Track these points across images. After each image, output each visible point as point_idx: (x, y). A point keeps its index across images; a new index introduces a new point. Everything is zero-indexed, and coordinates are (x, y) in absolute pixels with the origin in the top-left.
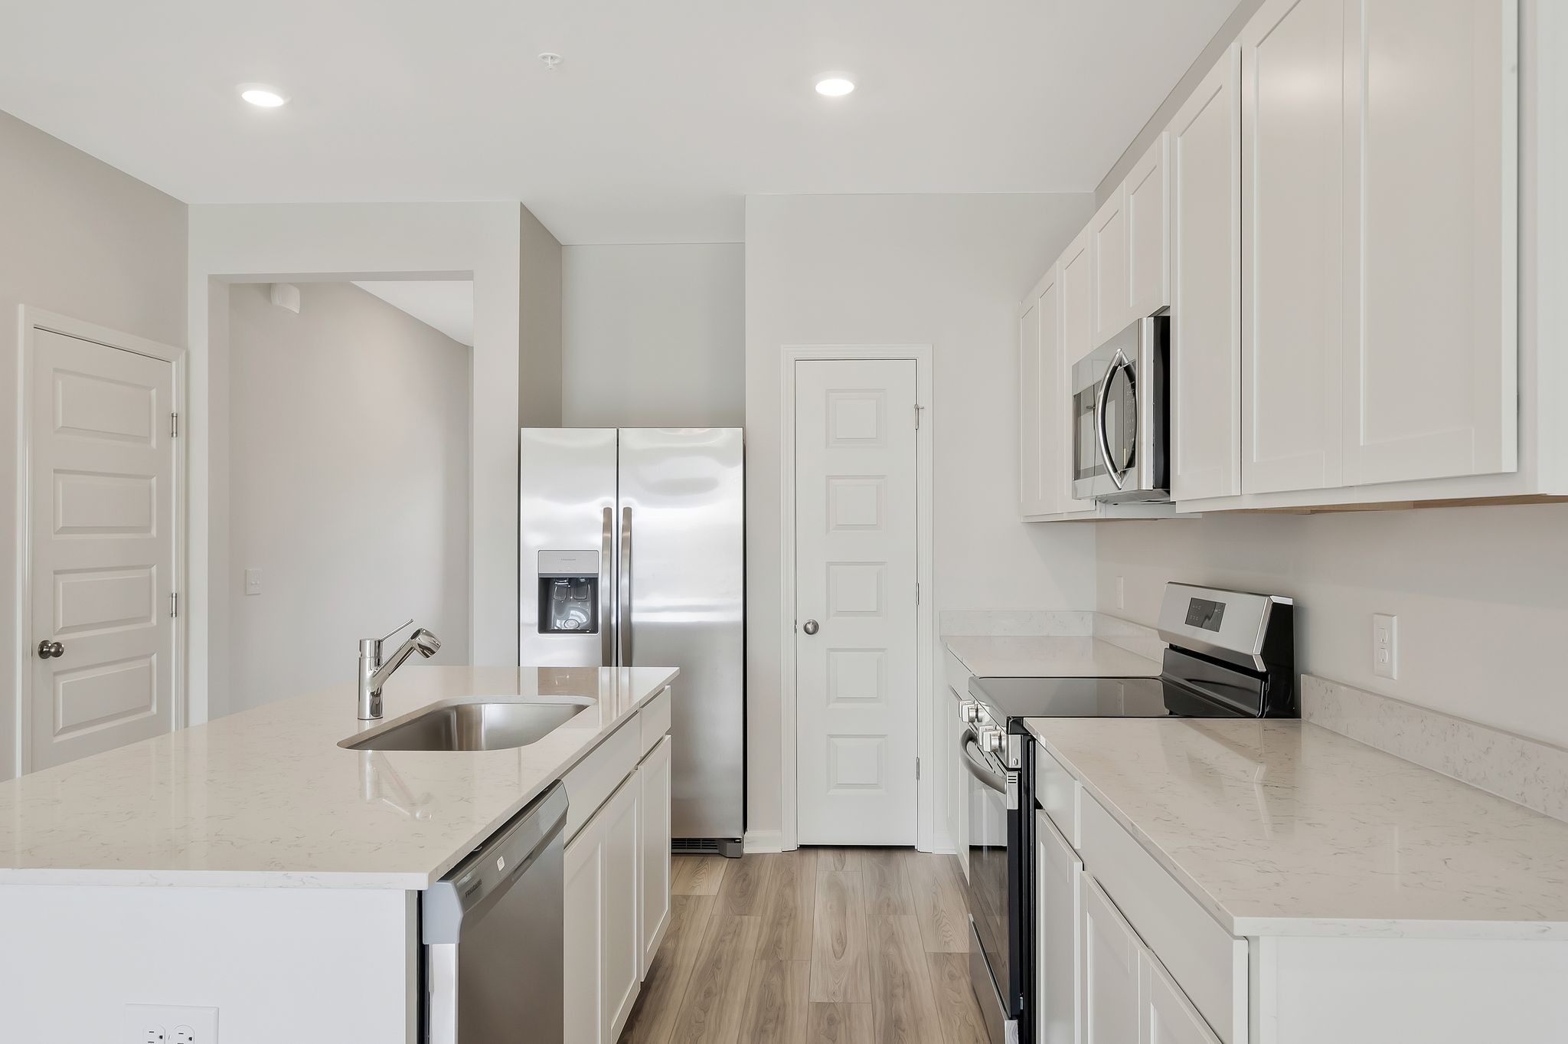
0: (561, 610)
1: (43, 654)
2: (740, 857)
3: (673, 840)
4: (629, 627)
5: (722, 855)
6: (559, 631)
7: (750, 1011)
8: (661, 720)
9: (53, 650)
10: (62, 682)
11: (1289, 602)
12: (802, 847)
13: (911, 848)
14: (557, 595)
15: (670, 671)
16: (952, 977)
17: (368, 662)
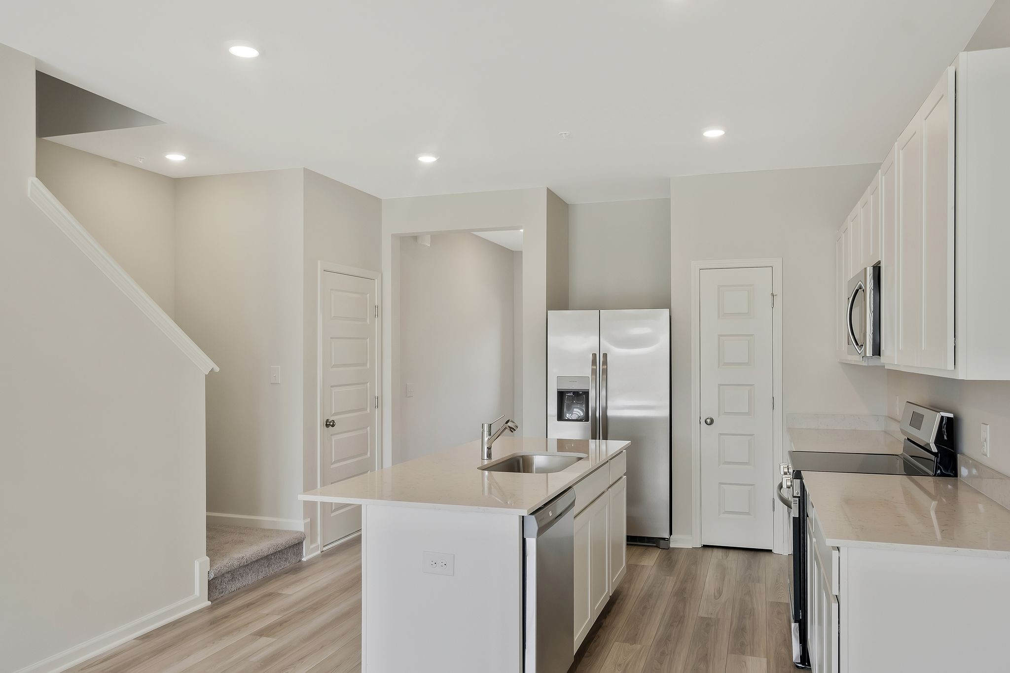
0: (570, 409)
1: (327, 426)
2: (669, 548)
3: (628, 537)
4: (605, 418)
5: (658, 547)
6: (569, 420)
7: (666, 617)
8: (620, 467)
9: (331, 424)
10: (334, 438)
11: (951, 415)
12: (705, 546)
13: (770, 551)
14: (567, 401)
15: (626, 443)
16: (779, 613)
17: (486, 433)
